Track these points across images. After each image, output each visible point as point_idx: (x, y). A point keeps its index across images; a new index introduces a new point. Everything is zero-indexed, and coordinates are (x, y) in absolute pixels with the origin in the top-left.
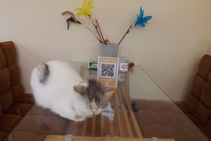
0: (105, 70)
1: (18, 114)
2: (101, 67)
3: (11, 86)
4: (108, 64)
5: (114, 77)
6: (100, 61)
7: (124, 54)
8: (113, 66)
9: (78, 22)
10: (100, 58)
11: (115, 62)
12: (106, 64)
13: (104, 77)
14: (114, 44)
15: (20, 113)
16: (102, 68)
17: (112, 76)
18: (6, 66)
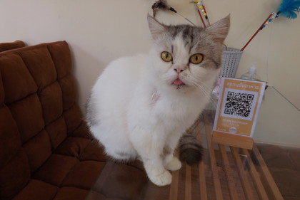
0: (234, 103)
1: (74, 156)
2: (226, 98)
3: (64, 111)
4: (242, 92)
5: (249, 118)
6: (226, 86)
7: (253, 69)
8: (251, 97)
9: (172, 10)
10: (226, 81)
11: (255, 90)
12: (236, 92)
13: (230, 116)
14: (232, 49)
15: (76, 154)
16: (228, 99)
17: (246, 115)
18: (57, 80)
